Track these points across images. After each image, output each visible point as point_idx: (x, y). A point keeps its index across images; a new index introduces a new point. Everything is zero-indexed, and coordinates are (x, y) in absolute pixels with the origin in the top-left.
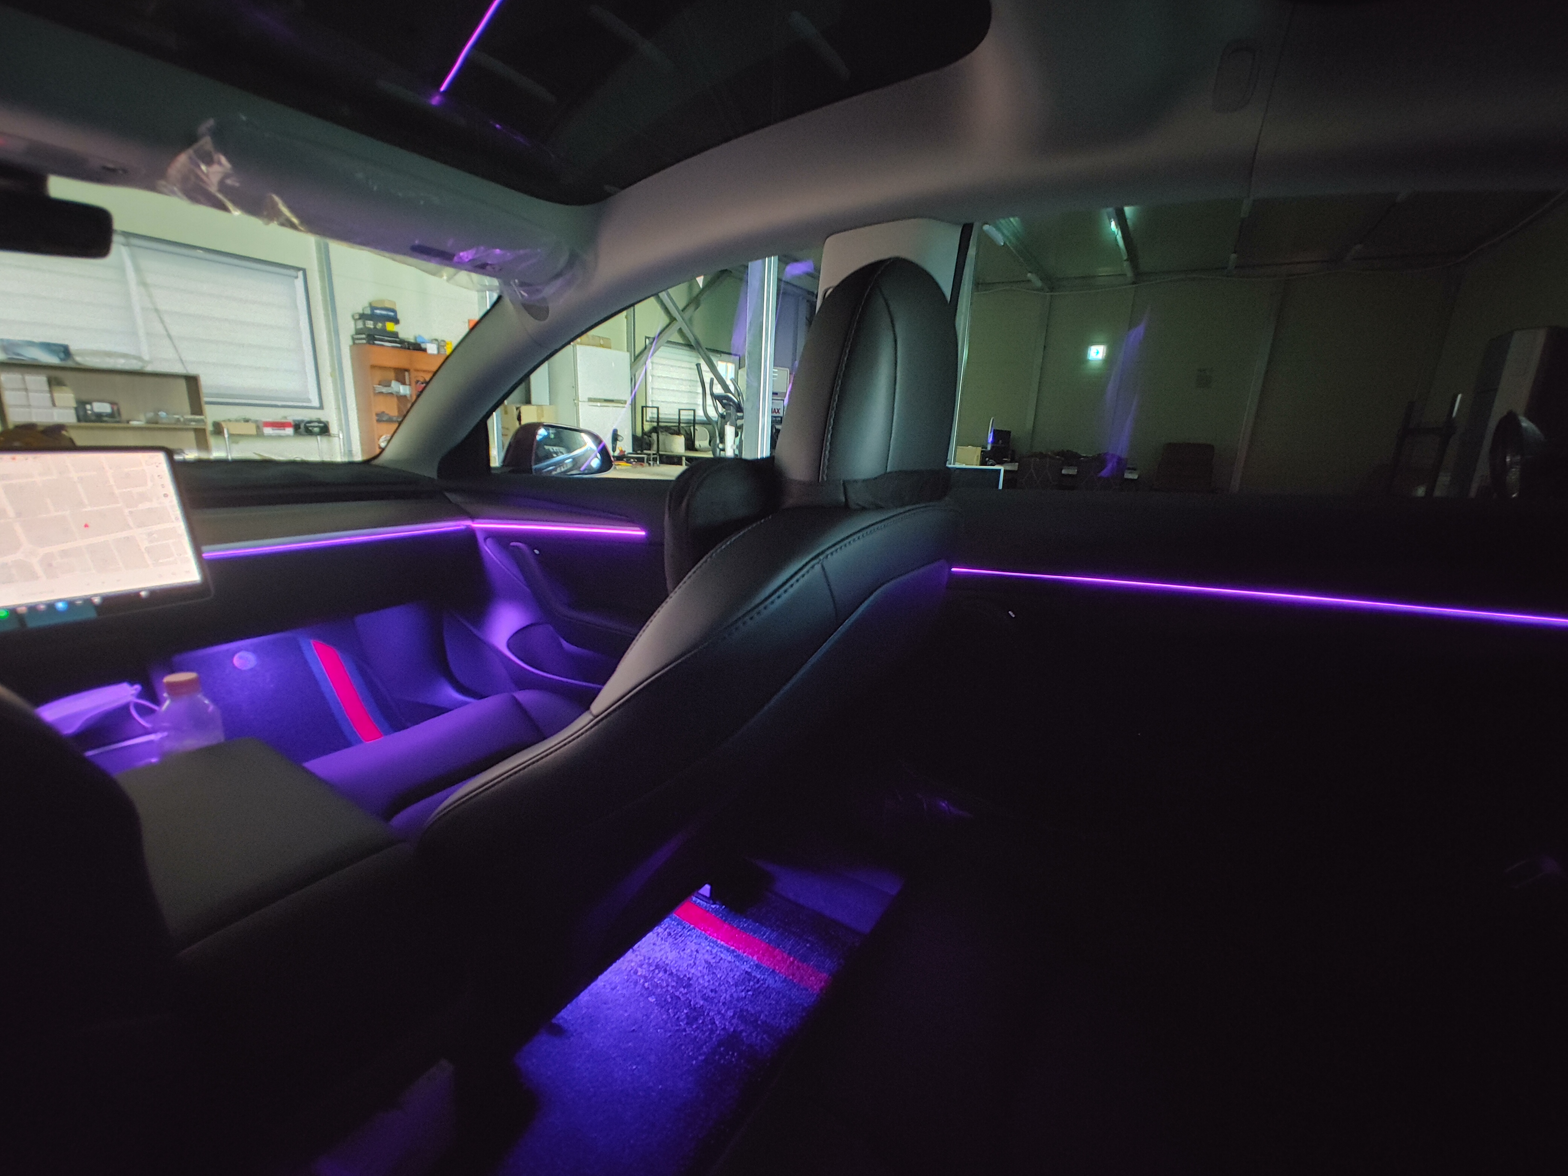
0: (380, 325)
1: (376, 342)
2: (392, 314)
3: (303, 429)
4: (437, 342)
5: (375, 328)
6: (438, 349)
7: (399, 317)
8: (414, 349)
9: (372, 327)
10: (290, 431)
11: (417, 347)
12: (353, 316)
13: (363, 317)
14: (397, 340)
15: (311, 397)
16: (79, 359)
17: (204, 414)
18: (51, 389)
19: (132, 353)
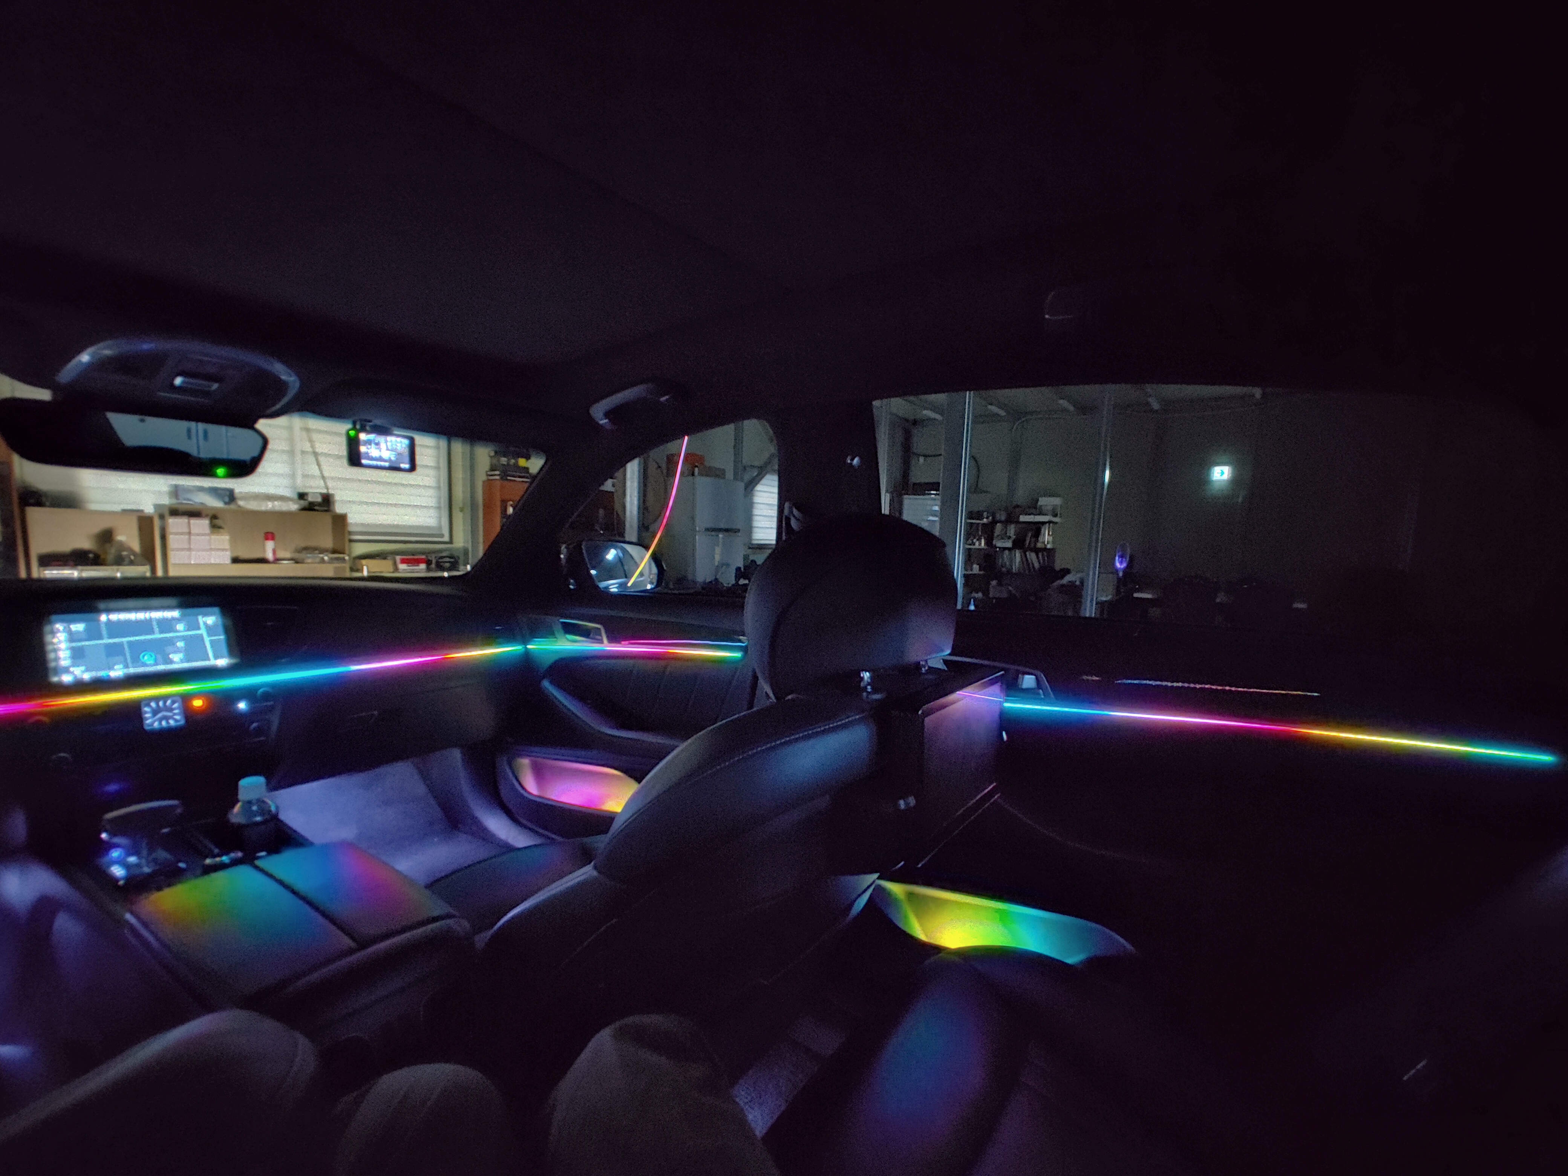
0: (513, 461)
1: (508, 478)
3: (434, 564)
5: (508, 464)
9: (505, 463)
10: (423, 566)
12: (489, 454)
13: (497, 454)
14: (528, 475)
15: (444, 532)
16: (241, 503)
17: (347, 552)
18: (211, 533)
19: (288, 495)
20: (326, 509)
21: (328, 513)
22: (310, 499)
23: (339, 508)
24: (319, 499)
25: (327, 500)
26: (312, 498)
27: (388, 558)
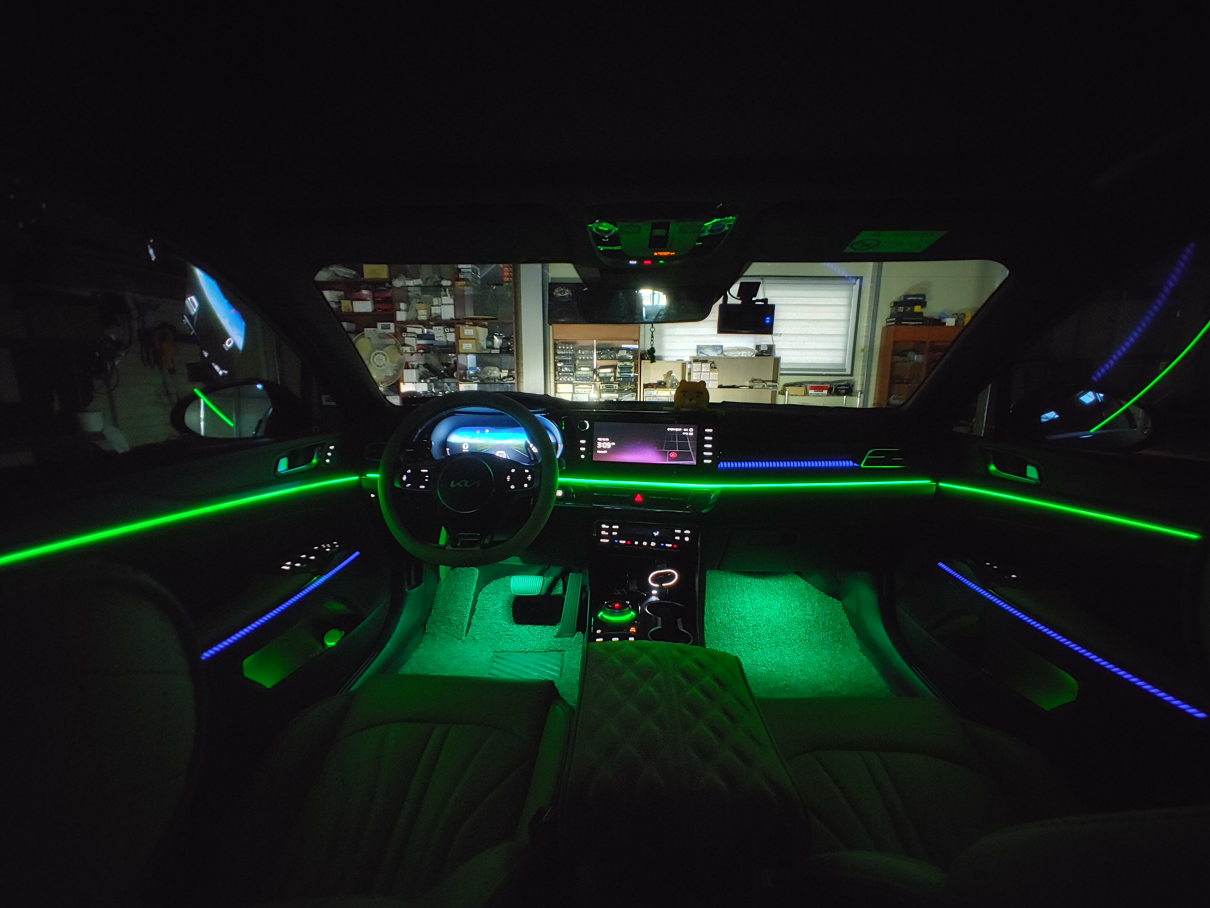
0: (909, 309)
1: (902, 323)
2: (921, 298)
3: (835, 390)
4: (957, 317)
5: (905, 311)
6: (956, 321)
7: (926, 300)
8: (934, 325)
9: (903, 310)
10: (825, 392)
11: (938, 322)
12: (890, 305)
13: (896, 304)
14: (921, 319)
15: (846, 368)
16: (725, 353)
17: (778, 382)
18: (710, 371)
19: (750, 347)
20: (769, 354)
21: (772, 357)
22: (762, 349)
23: (777, 353)
24: (766, 349)
25: (771, 348)
26: (763, 348)
27: (802, 386)
